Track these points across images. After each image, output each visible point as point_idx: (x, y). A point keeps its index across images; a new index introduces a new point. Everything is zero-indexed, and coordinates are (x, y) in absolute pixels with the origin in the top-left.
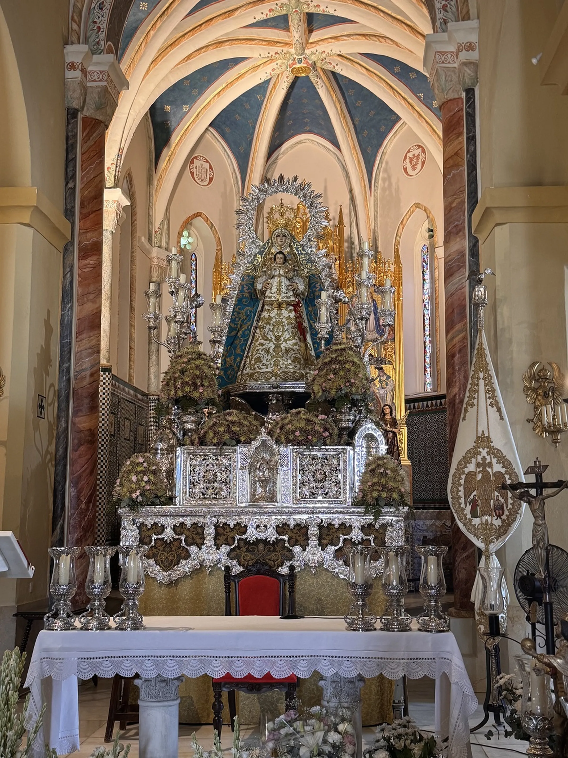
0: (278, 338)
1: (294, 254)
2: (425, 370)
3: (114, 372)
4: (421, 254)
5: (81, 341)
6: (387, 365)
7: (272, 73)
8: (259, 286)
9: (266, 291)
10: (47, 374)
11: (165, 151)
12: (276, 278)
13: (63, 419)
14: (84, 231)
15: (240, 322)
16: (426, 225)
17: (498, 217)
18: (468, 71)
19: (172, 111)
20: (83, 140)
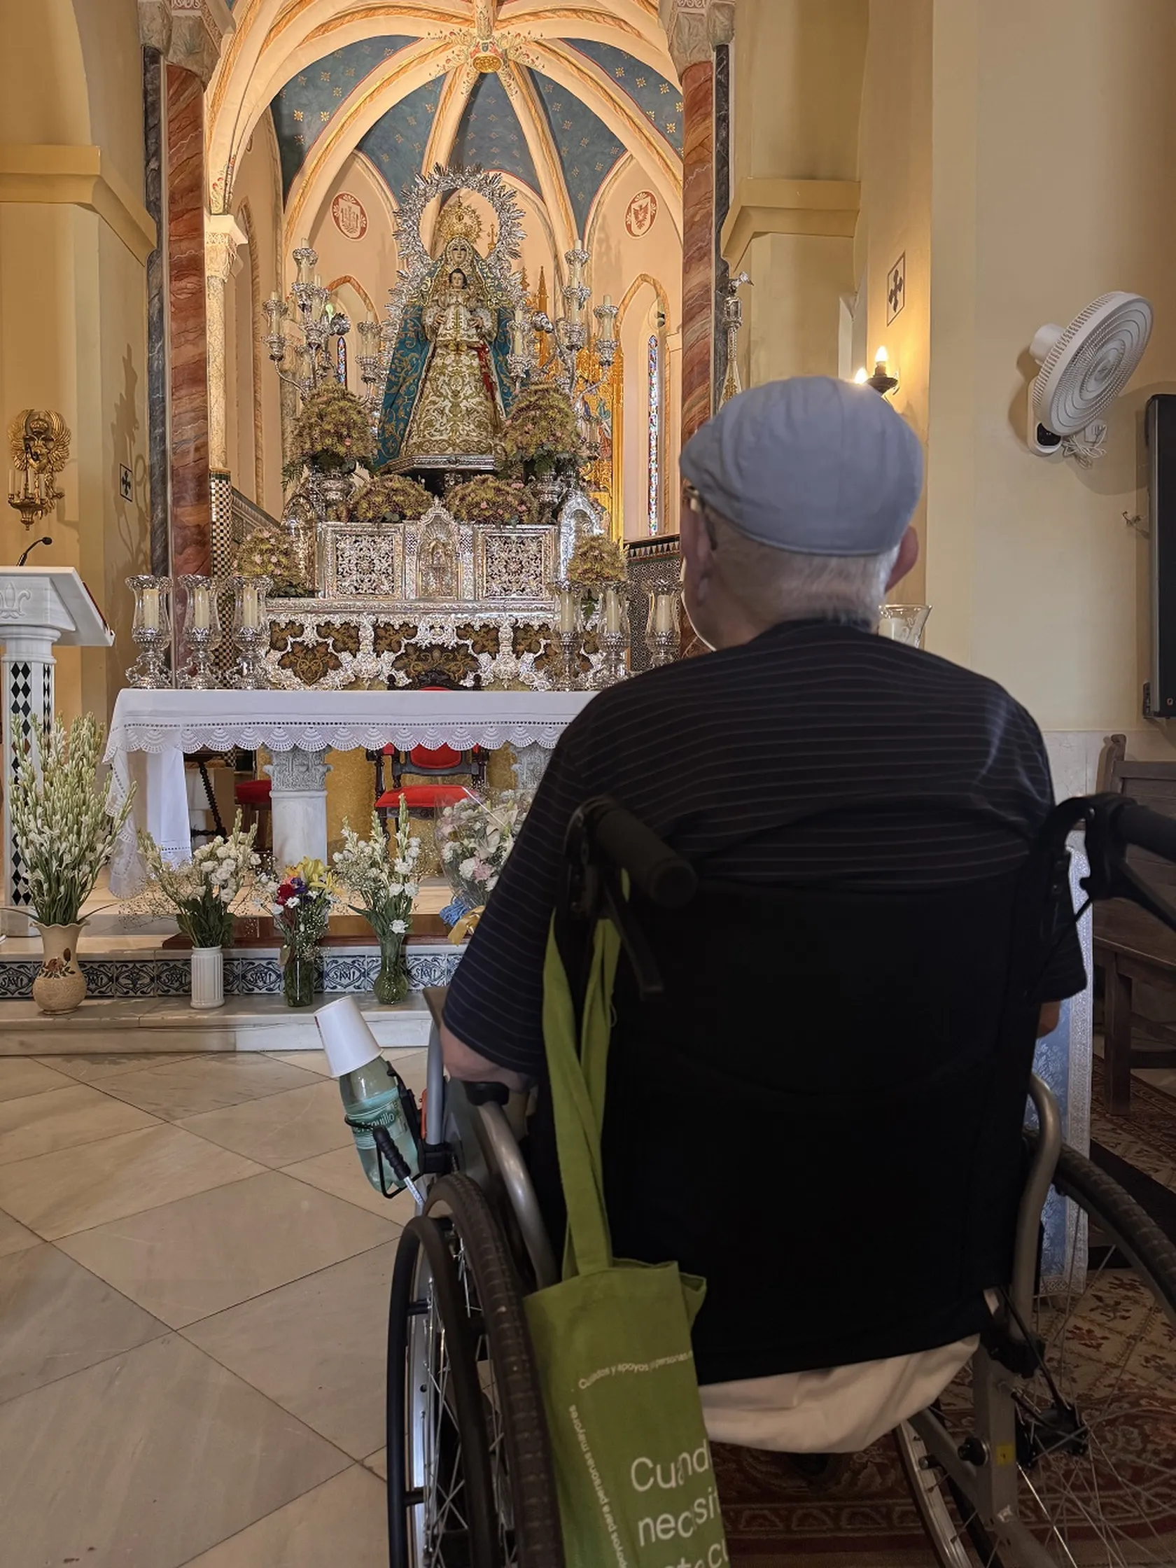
0: (456, 394)
1: (478, 278)
2: (650, 509)
3: (234, 483)
4: (647, 348)
5: (179, 399)
6: (602, 493)
7: (446, 65)
8: (429, 321)
9: (438, 329)
10: (133, 438)
11: (297, 180)
12: (453, 307)
13: (160, 507)
14: (176, 239)
15: (403, 374)
16: (655, 308)
17: (756, 223)
18: (721, 18)
19: (306, 121)
20: (169, 100)
